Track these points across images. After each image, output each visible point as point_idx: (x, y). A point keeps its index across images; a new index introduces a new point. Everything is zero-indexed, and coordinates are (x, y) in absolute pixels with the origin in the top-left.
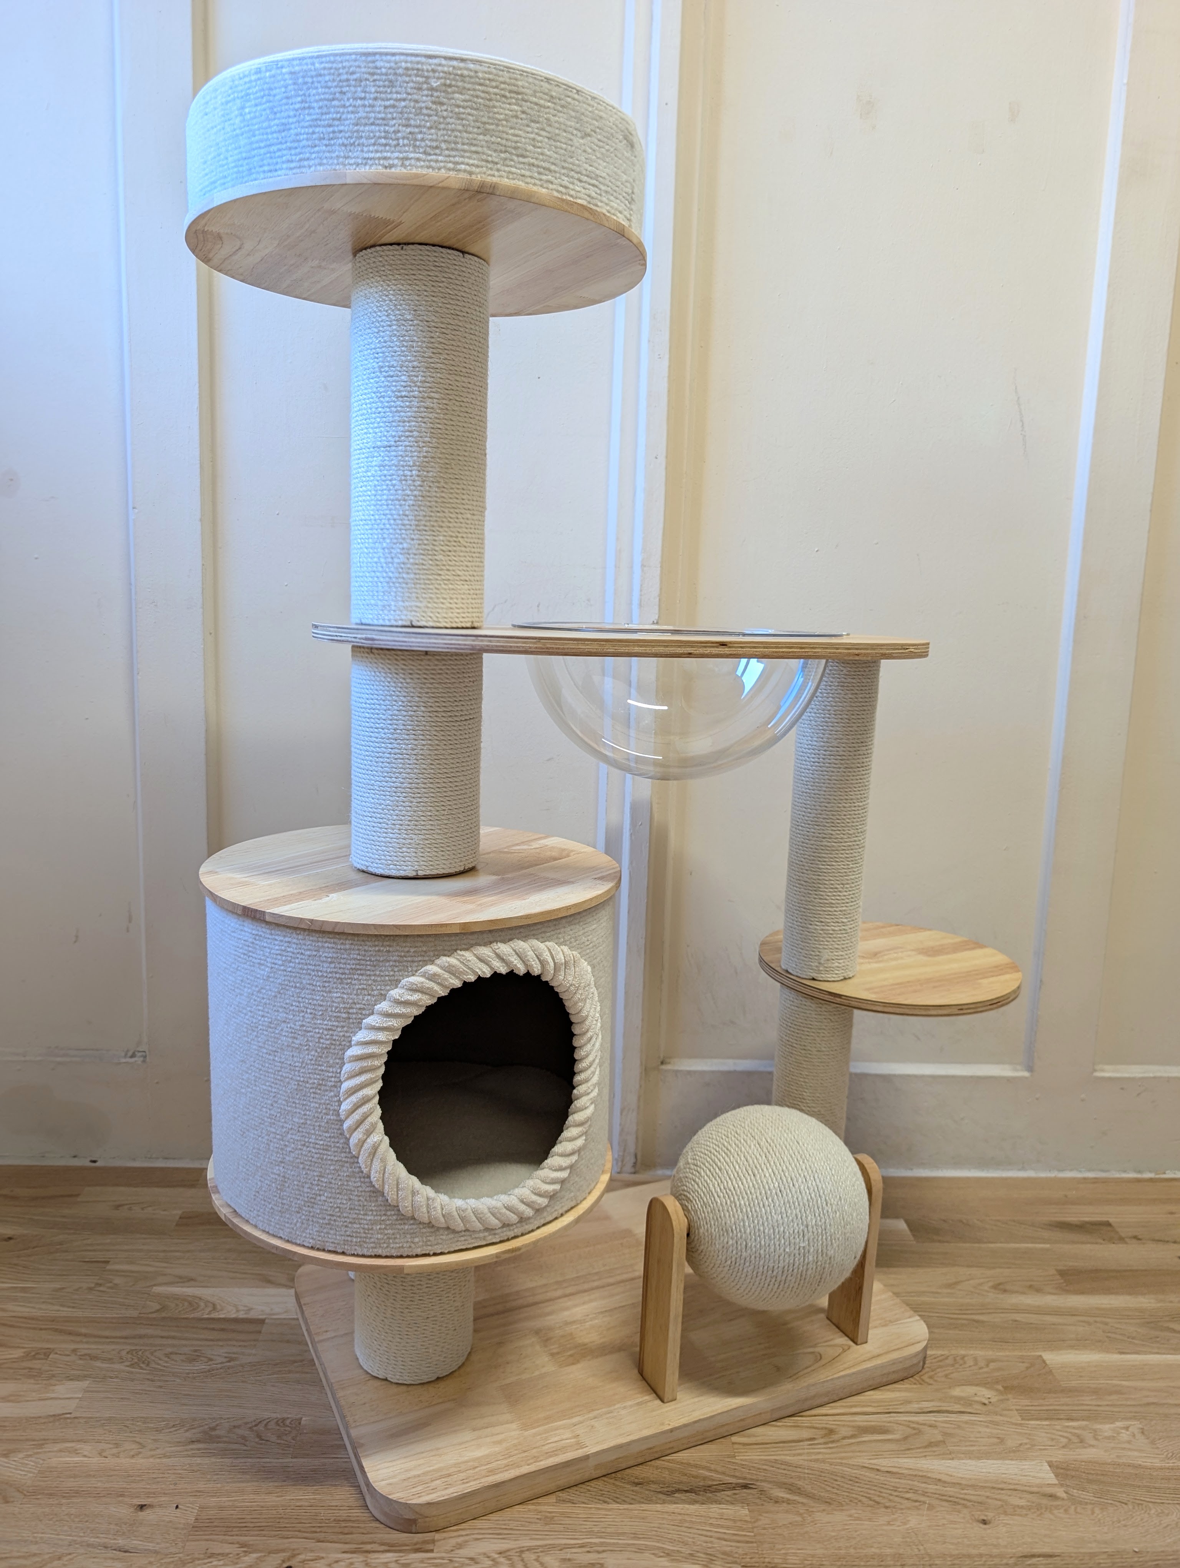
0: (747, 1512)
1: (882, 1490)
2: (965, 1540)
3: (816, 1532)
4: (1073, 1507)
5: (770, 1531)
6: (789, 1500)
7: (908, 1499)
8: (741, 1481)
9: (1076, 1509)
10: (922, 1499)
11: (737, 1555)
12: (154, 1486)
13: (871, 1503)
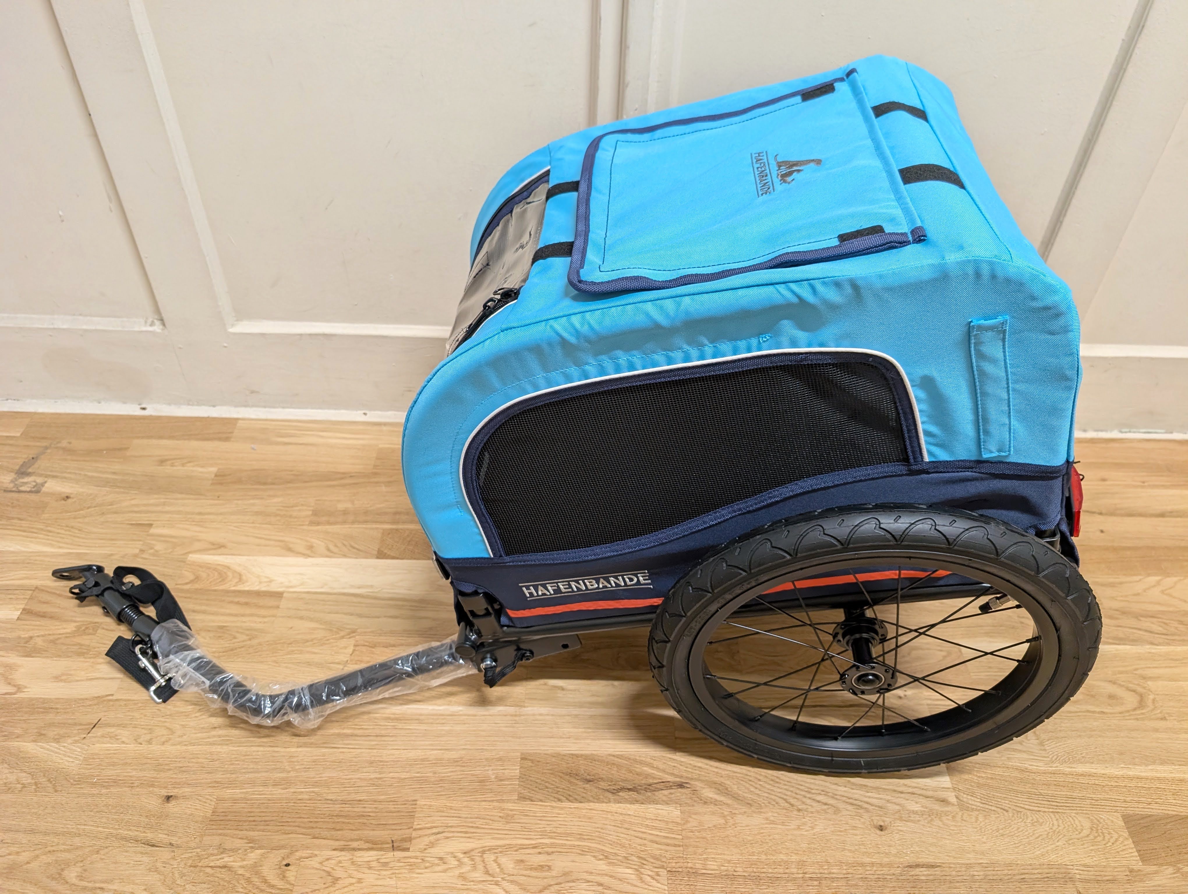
0: (678, 813)
1: (798, 792)
2: (863, 847)
3: (735, 836)
4: (960, 814)
5: (697, 834)
6: (716, 800)
7: (819, 802)
8: (678, 779)
9: (962, 816)
10: (831, 801)
11: (664, 860)
12: (180, 776)
13: (786, 804)
